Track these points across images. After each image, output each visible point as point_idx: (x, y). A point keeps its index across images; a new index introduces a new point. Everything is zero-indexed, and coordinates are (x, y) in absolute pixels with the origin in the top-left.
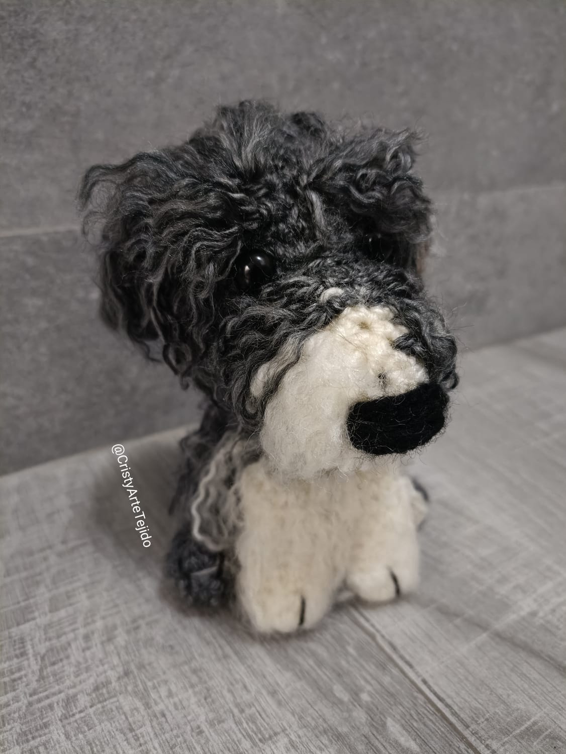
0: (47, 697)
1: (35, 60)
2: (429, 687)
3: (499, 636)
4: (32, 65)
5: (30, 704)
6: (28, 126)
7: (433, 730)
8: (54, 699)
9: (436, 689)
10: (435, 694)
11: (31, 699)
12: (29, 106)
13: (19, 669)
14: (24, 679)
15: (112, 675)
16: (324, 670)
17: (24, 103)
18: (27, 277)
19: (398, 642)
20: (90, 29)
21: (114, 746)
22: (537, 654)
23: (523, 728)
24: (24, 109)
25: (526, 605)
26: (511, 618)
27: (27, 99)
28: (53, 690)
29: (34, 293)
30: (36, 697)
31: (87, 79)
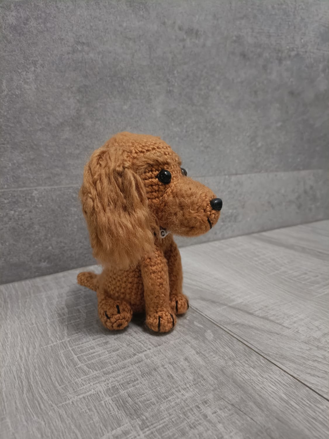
1: (82, 131)
2: (207, 316)
3: (230, 307)
4: (81, 133)
6: (78, 152)
9: (209, 317)
10: (209, 318)
12: (78, 145)
17: (77, 145)
18: (73, 200)
19: (198, 308)
20: (99, 122)
22: (242, 310)
24: (77, 147)
25: (240, 301)
26: (235, 303)
27: (78, 143)
29: (74, 206)
31: (97, 137)
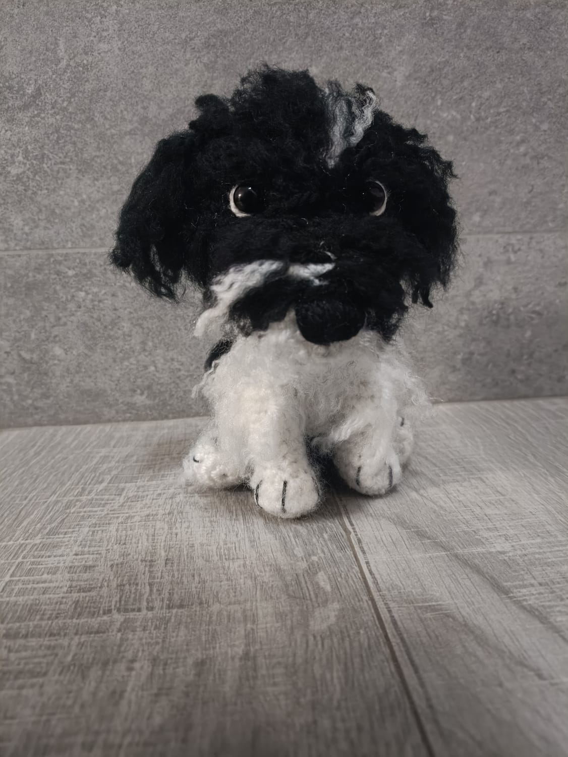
0: (119, 513)
2: (368, 566)
3: (456, 556)
5: (108, 514)
7: (350, 585)
8: (122, 515)
9: (373, 568)
10: (370, 570)
11: (109, 512)
13: (113, 500)
14: (112, 504)
15: (161, 512)
16: (297, 540)
21: (139, 540)
23: (427, 604)
28: (124, 512)
30: (112, 512)
